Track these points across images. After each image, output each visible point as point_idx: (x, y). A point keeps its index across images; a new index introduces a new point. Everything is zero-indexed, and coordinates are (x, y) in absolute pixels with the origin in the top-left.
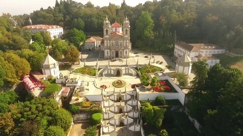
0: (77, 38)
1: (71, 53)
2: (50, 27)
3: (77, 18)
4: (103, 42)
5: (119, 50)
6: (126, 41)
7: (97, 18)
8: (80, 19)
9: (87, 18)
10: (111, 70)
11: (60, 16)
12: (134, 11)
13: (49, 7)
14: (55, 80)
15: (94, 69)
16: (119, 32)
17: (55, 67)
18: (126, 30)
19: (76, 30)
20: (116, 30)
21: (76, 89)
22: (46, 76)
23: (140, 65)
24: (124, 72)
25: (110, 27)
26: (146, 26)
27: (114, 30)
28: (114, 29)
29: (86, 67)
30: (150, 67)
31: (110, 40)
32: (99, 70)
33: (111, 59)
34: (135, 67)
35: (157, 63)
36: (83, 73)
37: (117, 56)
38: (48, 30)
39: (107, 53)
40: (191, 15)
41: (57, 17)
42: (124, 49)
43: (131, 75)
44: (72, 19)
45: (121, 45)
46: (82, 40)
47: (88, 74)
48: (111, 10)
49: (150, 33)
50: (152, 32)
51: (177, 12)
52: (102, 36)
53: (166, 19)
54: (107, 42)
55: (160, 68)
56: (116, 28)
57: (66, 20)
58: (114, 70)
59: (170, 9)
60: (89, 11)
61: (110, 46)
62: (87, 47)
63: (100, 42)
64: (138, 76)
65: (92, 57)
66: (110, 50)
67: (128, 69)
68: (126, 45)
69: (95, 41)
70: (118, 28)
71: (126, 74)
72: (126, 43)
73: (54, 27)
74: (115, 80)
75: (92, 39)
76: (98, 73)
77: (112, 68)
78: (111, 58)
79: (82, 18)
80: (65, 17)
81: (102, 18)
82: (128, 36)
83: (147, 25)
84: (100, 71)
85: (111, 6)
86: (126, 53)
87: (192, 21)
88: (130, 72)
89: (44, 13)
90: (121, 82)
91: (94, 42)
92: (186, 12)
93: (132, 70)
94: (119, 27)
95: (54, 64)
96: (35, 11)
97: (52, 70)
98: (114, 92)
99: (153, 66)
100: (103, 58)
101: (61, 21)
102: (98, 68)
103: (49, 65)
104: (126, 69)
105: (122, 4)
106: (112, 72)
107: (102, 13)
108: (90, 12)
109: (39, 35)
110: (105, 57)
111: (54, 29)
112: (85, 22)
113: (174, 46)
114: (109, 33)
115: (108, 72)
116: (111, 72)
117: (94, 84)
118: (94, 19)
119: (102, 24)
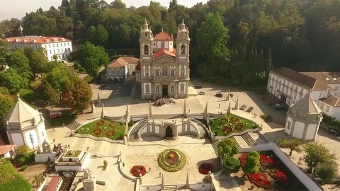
0: (92, 59)
1: (74, 93)
2: (48, 40)
3: (96, 25)
4: (138, 68)
5: (170, 83)
6: (183, 67)
7: (129, 24)
8: (100, 27)
9: (112, 24)
10: (154, 125)
11: (69, 22)
12: (190, 14)
13: (52, 8)
14: (33, 156)
15: (121, 124)
16: (168, 49)
17: (33, 127)
18: (183, 46)
19: (90, 46)
20: (163, 45)
21: (76, 180)
22: (12, 148)
23: (211, 116)
24: (179, 130)
25: (152, 39)
26: (215, 38)
27: (159, 46)
28: (159, 44)
29: (105, 119)
30: (232, 119)
31: (151, 66)
32: (130, 125)
33: (154, 100)
34: (201, 118)
35: (241, 109)
36: (97, 135)
37: (165, 93)
38: (43, 46)
39: (146, 89)
40: (295, 19)
41: (63, 23)
42: (178, 82)
43: (194, 135)
44: (88, 26)
45: (173, 74)
46: (101, 63)
47: (108, 136)
48: (152, 12)
49: (222, 50)
50: (226, 49)
51: (266, 15)
52: (137, 55)
53: (249, 27)
54: (147, 69)
55: (252, 122)
56: (163, 41)
57: (78, 28)
58: (159, 126)
59: (255, 10)
60: (116, 14)
61: (152, 77)
62: (110, 76)
63: (134, 66)
64: (207, 138)
65: (118, 96)
66: (152, 83)
67: (189, 123)
68: (183, 74)
69: (125, 64)
70: (166, 43)
71: (183, 134)
72: (183, 69)
73: (56, 39)
74: (163, 149)
75: (121, 61)
76: (129, 132)
77: (157, 122)
78: (154, 98)
79: (104, 24)
80: (75, 23)
81: (138, 24)
82: (185, 58)
83: (218, 36)
84: (133, 128)
85: (154, 6)
86: (182, 89)
87: (297, 30)
88: (192, 129)
89: (43, 17)
90: (176, 156)
91: (124, 67)
92: (282, 15)
93: (195, 124)
94: (168, 40)
95: (33, 121)
96: (29, 13)
97: (27, 134)
98: (162, 185)
99: (238, 118)
100: (140, 97)
101: (69, 29)
102: (128, 121)
103: (19, 124)
104: (184, 124)
105: (171, 3)
106: (157, 130)
107: (139, 16)
108: (118, 15)
109: (20, 54)
110: (143, 97)
111: (55, 44)
112: (110, 31)
113: (267, 74)
114: (151, 51)
115: (148, 130)
116: (154, 130)
117: (118, 163)
118: (125, 27)
119: (138, 35)
